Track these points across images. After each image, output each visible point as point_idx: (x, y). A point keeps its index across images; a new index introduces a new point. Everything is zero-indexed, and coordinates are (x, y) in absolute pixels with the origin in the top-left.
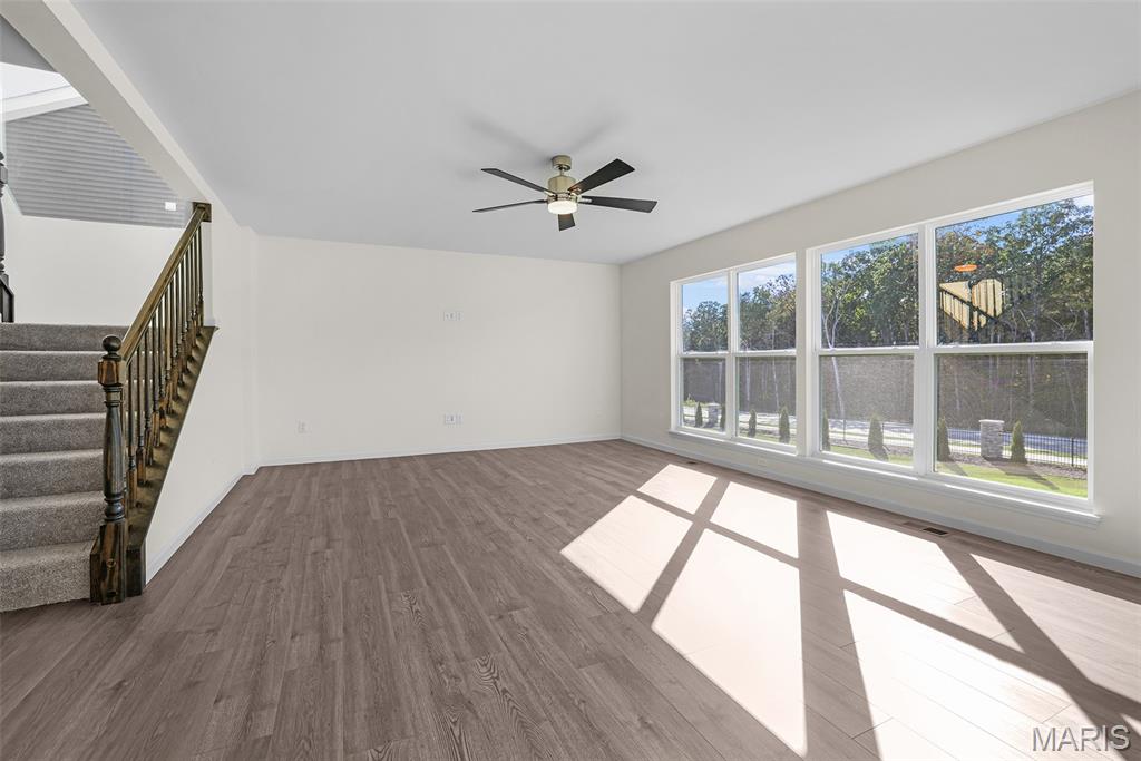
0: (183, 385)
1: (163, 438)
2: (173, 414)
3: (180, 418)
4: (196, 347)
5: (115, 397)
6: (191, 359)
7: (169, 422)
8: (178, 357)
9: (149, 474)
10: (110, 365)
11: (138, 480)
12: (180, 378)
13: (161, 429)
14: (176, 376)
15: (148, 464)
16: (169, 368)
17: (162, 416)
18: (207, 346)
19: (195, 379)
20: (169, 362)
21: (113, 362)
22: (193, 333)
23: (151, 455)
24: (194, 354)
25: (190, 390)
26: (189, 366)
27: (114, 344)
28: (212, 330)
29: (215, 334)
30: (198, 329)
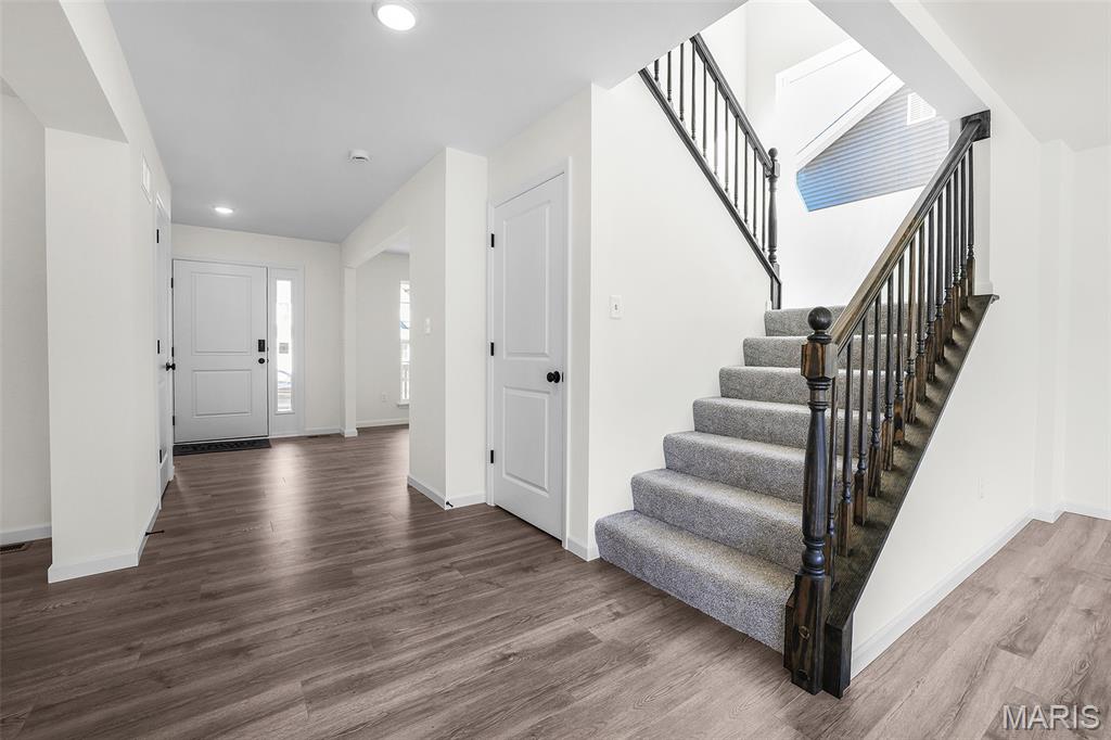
0: (935, 382)
1: (899, 457)
2: (916, 423)
3: (927, 430)
4: (960, 327)
5: (823, 396)
6: (951, 344)
7: (910, 434)
8: (928, 341)
9: (872, 508)
10: (815, 349)
11: (855, 517)
12: (931, 371)
13: (897, 444)
14: (925, 367)
15: (872, 494)
16: (913, 356)
17: (898, 426)
18: (977, 324)
19: (954, 372)
20: (914, 349)
21: (819, 345)
22: (956, 305)
23: (877, 483)
24: (955, 336)
25: (945, 389)
26: (947, 353)
27: (823, 320)
28: (985, 300)
29: (991, 307)
30: (964, 299)
